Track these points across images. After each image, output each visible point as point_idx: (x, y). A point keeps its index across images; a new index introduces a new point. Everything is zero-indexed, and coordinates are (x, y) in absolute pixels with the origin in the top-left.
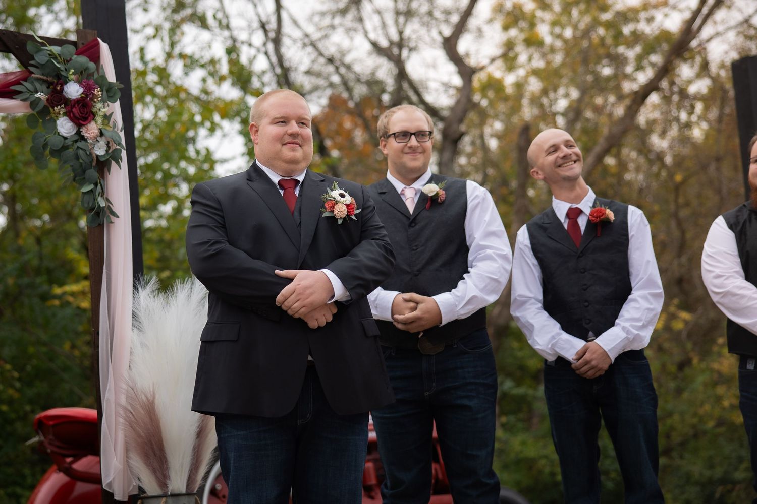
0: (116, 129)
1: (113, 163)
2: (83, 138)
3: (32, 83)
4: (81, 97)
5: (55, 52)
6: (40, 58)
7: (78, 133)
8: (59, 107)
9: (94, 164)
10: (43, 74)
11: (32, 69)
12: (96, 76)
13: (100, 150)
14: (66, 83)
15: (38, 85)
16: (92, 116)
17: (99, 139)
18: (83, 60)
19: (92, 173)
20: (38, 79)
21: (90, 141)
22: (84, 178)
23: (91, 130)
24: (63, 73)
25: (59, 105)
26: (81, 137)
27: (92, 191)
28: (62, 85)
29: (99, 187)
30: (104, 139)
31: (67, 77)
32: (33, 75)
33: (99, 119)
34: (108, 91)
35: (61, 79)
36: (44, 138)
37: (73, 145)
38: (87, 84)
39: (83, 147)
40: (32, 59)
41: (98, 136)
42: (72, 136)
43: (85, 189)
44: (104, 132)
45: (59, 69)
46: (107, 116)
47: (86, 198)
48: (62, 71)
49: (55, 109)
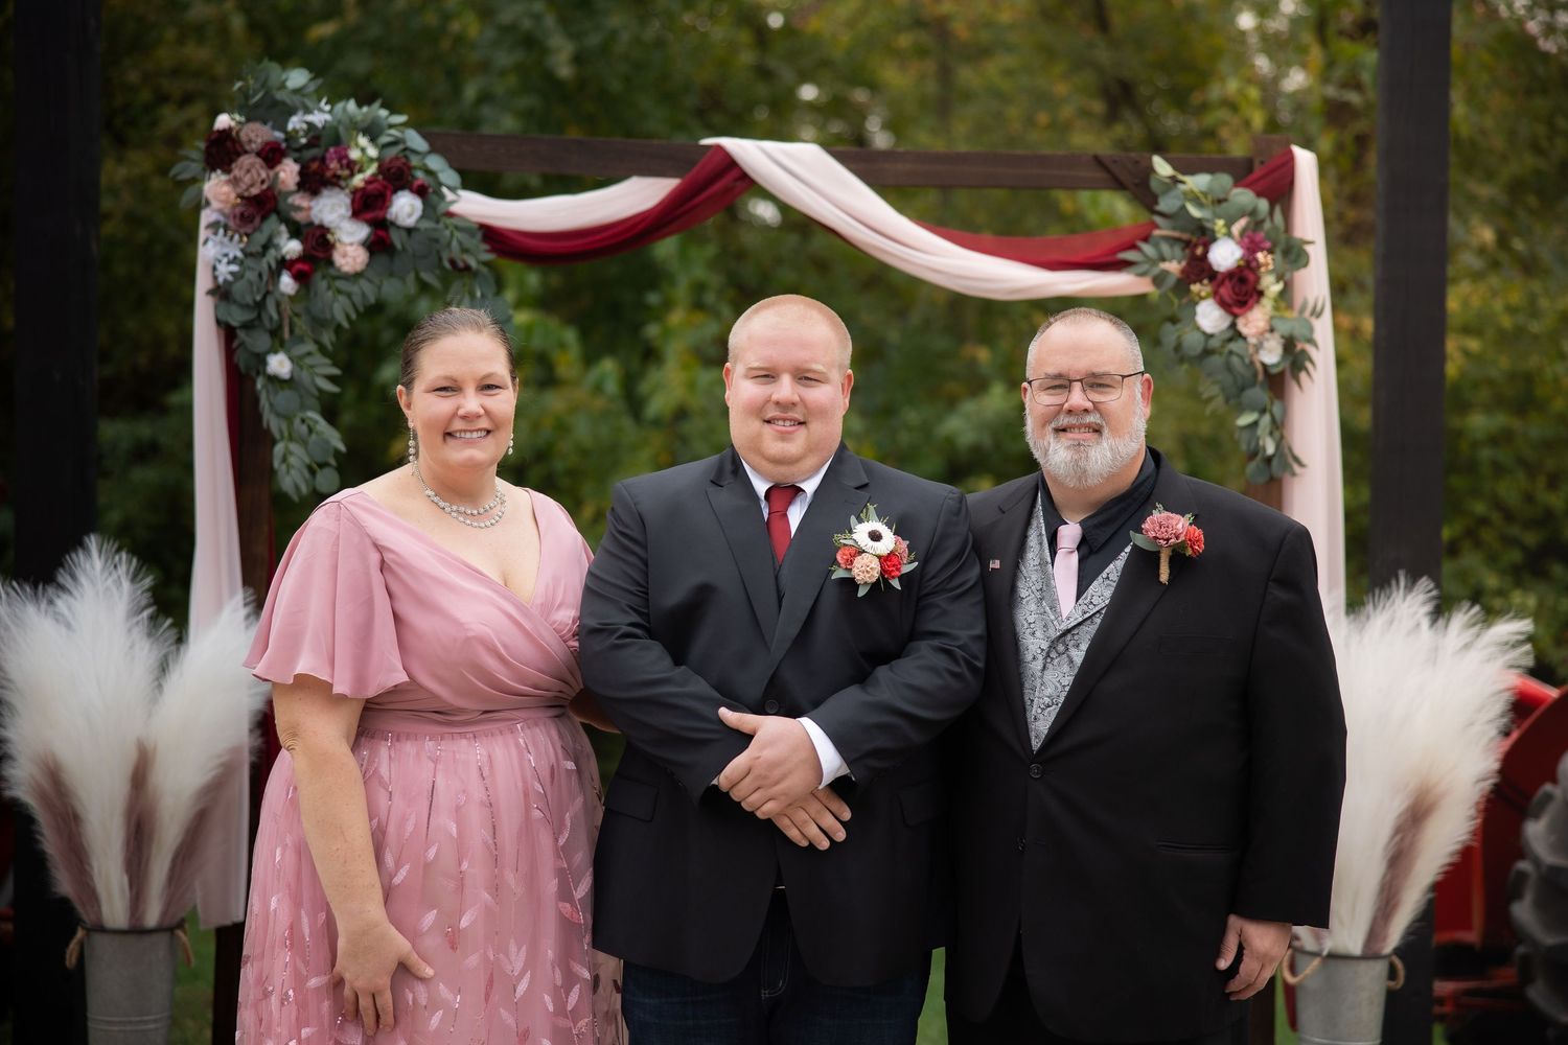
0: (1308, 315)
2: (1239, 336)
3: (1156, 246)
4: (1239, 267)
5: (1196, 190)
6: (1166, 204)
7: (1233, 326)
8: (1198, 284)
9: (1261, 377)
10: (1174, 229)
11: (1158, 220)
12: (1267, 225)
13: (1271, 355)
14: (1214, 239)
15: (1165, 248)
16: (1255, 297)
17: (1268, 335)
18: (1243, 197)
19: (1258, 394)
20: (1166, 238)
21: (1253, 341)
22: (1240, 404)
23: (1255, 321)
24: (1208, 225)
25: (1201, 281)
26: (1235, 334)
27: (1255, 424)
28: (1206, 247)
29: (1266, 419)
30: (1277, 335)
31: (1213, 232)
32: (1157, 232)
33: (1267, 304)
34: (1286, 252)
35: (1206, 237)
36: (1176, 335)
37: (1223, 346)
38: (1252, 241)
39: (1241, 352)
40: (1156, 203)
41: (1266, 331)
42: (1222, 332)
43: (1245, 420)
44: (1278, 324)
45: (1199, 220)
46: (1286, 295)
47: (1245, 436)
48: (1208, 221)
49: (1195, 288)
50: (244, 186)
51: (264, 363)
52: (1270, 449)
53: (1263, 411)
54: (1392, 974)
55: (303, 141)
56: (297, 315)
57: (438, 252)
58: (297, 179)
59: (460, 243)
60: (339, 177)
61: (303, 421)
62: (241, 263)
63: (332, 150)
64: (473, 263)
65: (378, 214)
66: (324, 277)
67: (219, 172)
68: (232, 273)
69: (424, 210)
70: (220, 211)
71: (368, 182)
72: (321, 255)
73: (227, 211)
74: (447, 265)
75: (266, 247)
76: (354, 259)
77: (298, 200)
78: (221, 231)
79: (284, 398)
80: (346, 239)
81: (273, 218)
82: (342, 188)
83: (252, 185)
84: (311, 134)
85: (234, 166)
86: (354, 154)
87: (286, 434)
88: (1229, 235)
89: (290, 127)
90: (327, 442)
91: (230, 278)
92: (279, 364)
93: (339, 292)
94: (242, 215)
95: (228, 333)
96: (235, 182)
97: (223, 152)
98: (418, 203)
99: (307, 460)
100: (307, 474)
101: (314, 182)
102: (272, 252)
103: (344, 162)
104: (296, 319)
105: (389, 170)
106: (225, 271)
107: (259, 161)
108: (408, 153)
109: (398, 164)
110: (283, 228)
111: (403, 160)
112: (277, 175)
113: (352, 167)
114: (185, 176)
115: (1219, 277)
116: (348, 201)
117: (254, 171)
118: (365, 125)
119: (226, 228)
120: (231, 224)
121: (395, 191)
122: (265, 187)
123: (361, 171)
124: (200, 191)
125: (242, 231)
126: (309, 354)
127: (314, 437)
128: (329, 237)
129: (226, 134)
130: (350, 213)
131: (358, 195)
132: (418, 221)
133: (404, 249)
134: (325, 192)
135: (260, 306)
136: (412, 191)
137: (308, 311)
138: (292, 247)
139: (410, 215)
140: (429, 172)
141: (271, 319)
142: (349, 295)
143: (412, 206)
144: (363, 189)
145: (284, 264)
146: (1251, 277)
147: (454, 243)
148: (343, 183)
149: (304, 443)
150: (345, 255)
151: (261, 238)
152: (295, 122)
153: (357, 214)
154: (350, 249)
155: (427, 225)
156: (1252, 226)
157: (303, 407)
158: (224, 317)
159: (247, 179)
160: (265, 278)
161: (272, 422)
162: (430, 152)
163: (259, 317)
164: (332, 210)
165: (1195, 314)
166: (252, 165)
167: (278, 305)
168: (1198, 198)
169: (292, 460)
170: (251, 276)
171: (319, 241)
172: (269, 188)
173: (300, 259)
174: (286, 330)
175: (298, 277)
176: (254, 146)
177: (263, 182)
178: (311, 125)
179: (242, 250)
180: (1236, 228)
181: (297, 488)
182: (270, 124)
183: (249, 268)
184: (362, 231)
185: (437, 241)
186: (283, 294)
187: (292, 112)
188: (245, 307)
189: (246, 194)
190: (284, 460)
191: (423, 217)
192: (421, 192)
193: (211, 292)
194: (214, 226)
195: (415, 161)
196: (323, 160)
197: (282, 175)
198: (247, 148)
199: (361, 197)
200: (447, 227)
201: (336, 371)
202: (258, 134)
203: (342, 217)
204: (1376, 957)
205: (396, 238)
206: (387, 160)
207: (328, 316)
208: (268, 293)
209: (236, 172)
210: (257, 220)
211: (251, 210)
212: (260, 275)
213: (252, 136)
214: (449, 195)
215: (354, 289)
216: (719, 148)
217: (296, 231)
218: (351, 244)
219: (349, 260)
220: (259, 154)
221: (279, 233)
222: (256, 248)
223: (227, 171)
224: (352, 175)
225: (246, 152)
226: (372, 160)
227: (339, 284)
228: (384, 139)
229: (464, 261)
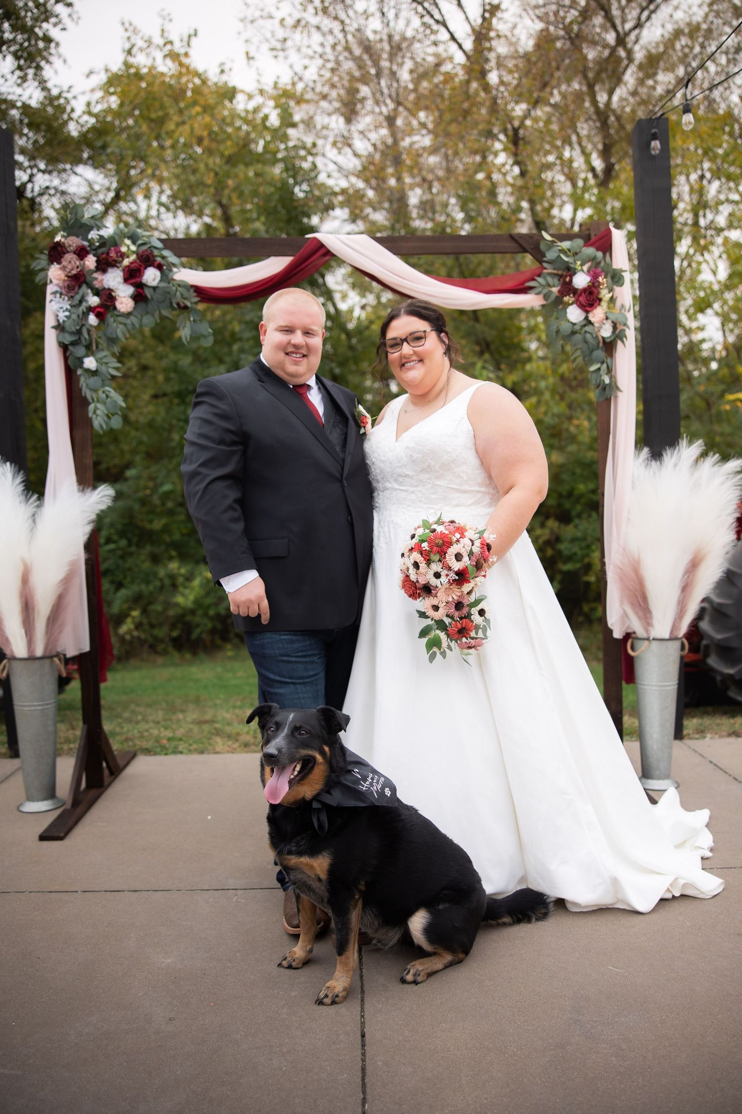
0: (623, 311)
1: (619, 343)
2: (590, 323)
3: (545, 278)
4: (589, 286)
5: (565, 248)
6: (550, 255)
7: (586, 318)
8: (568, 297)
9: (601, 344)
10: (554, 269)
11: (545, 265)
12: (602, 264)
13: (606, 332)
14: (575, 273)
15: (550, 279)
16: (598, 301)
17: (605, 322)
18: (590, 251)
19: (600, 353)
20: (550, 274)
21: (596, 325)
22: (591, 359)
23: (597, 314)
24: (572, 266)
25: (569, 295)
26: (588, 322)
27: (599, 369)
28: (571, 277)
29: (605, 366)
30: (609, 321)
31: (575, 269)
32: (545, 271)
33: (604, 304)
34: (613, 278)
35: (571, 271)
36: (556, 325)
37: (581, 329)
38: (595, 273)
39: (590, 331)
40: (545, 256)
41: (603, 319)
42: (581, 322)
43: (593, 368)
44: (610, 315)
45: (567, 262)
46: (612, 300)
47: (594, 376)
48: (571, 263)
49: (566, 299)
50: (68, 270)
51: (82, 363)
52: (607, 381)
53: (602, 363)
54: (683, 647)
55: (97, 244)
56: (100, 338)
57: (170, 299)
58: (95, 264)
59: (182, 295)
60: (116, 261)
61: (104, 392)
62: (69, 311)
63: (112, 249)
64: (189, 304)
65: (138, 280)
66: (112, 316)
67: (55, 263)
68: (66, 317)
69: (161, 277)
70: (57, 285)
71: (132, 263)
72: (109, 304)
73: (61, 285)
74: (175, 305)
75: (81, 302)
76: (126, 304)
77: (95, 275)
78: (58, 295)
79: (94, 381)
80: (122, 295)
81: (84, 287)
82: (118, 267)
83: (72, 270)
84: (101, 241)
85: (62, 260)
86: (124, 249)
87: (95, 399)
88: (582, 270)
89: (90, 237)
90: (115, 402)
91: (65, 319)
92: (90, 363)
93: (121, 323)
94: (68, 286)
95: (64, 348)
96: (64, 268)
97: (56, 253)
98: (157, 273)
99: (106, 412)
100: (106, 419)
101: (104, 265)
102: (84, 304)
103: (119, 254)
104: (99, 340)
105: (142, 256)
106: (62, 316)
107: (75, 256)
108: (152, 249)
109: (146, 253)
110: (89, 291)
111: (149, 251)
112: (84, 264)
113: (123, 256)
114: (39, 267)
115: (579, 292)
116: (121, 274)
117: (73, 262)
118: (129, 235)
119: (61, 294)
120: (64, 292)
121: (146, 268)
122: (79, 270)
123: (128, 257)
124: (47, 276)
125: (70, 295)
126: (105, 356)
127: (109, 399)
128: (113, 294)
129: (58, 244)
130: (122, 281)
131: (126, 270)
132: (158, 283)
133: (152, 298)
134: (110, 270)
135: (79, 332)
136: (154, 267)
137: (105, 335)
138: (94, 300)
139: (154, 280)
140: (163, 258)
141: (86, 339)
142: (125, 325)
143: (155, 274)
144: (128, 266)
145: (91, 309)
146: (595, 291)
147: (178, 293)
148: (118, 265)
149: (105, 403)
150: (122, 303)
151: (78, 297)
152: (93, 235)
153: (126, 280)
154: (124, 300)
155: (163, 285)
156: (594, 265)
157: (103, 385)
158: (61, 340)
159: (70, 267)
160: (81, 317)
161: (88, 394)
162: (164, 249)
163: (80, 338)
164: (113, 279)
165: (566, 313)
166: (72, 258)
167: (89, 332)
168: (566, 252)
169: (98, 412)
170: (74, 317)
171: (108, 297)
172: (80, 271)
173: (98, 307)
174: (94, 345)
175: (99, 316)
176: (72, 248)
177: (78, 267)
178: (101, 237)
179: (70, 305)
180: (585, 268)
181: (101, 426)
182: (81, 237)
183: (73, 313)
184: (130, 290)
185: (169, 293)
186: (91, 326)
187: (90, 229)
188: (72, 333)
189: (70, 274)
190: (95, 412)
191: (161, 281)
192: (159, 267)
193: (55, 327)
194: (55, 293)
195: (156, 252)
196: (108, 254)
197: (87, 263)
198: (69, 249)
199: (128, 271)
200: (174, 286)
201: (119, 365)
202: (74, 242)
203: (119, 283)
204: (676, 639)
205: (148, 293)
206: (141, 251)
207: (115, 336)
208: (83, 325)
209: (64, 263)
210: (77, 288)
211: (73, 283)
212: (78, 316)
213: (71, 243)
214: (175, 270)
215: (128, 321)
216: (315, 238)
217: (97, 292)
218: (125, 297)
219: (124, 305)
220: (75, 253)
221: (88, 294)
222: (76, 302)
223: (59, 263)
224: (123, 259)
225: (68, 252)
226: (134, 252)
227: (120, 319)
228: (140, 242)
229: (184, 303)
